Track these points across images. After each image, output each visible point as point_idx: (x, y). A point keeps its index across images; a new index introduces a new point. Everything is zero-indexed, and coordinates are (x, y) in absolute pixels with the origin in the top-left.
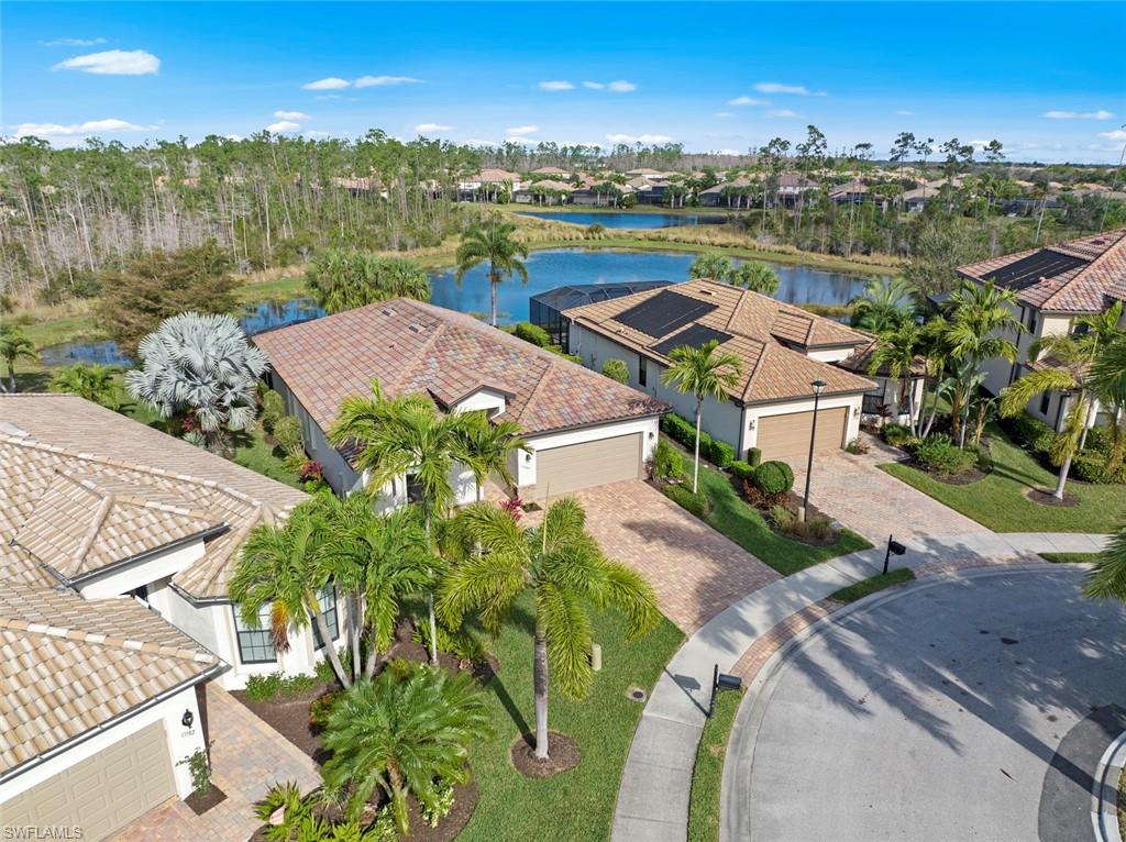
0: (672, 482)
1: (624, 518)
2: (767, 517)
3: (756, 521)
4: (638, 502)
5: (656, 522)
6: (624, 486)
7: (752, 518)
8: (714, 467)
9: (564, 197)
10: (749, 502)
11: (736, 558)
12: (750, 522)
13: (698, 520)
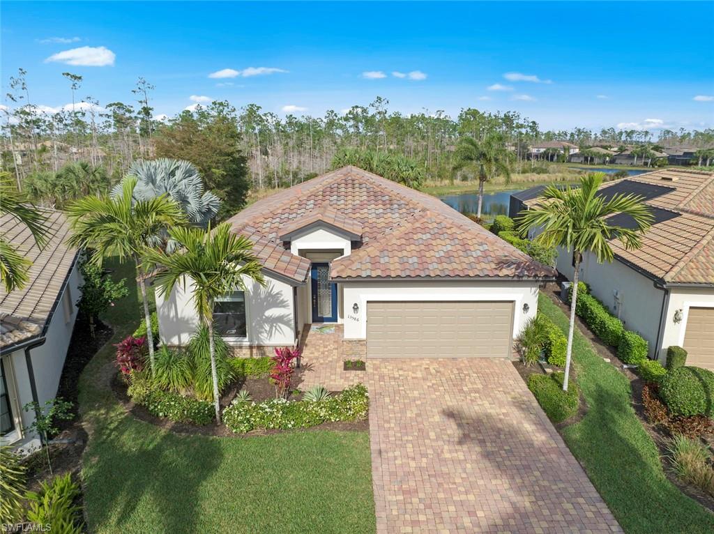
0: (548, 370)
1: (451, 402)
2: (663, 450)
3: (642, 451)
4: (485, 387)
5: (488, 416)
6: (484, 364)
7: (639, 444)
8: (619, 363)
9: (608, 159)
10: (646, 419)
11: (576, 505)
12: (633, 451)
13: (553, 428)
